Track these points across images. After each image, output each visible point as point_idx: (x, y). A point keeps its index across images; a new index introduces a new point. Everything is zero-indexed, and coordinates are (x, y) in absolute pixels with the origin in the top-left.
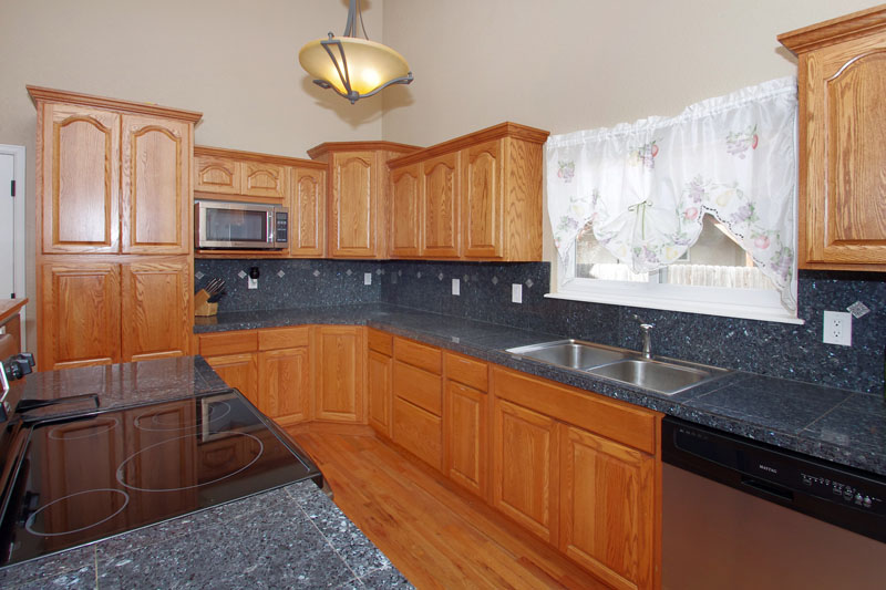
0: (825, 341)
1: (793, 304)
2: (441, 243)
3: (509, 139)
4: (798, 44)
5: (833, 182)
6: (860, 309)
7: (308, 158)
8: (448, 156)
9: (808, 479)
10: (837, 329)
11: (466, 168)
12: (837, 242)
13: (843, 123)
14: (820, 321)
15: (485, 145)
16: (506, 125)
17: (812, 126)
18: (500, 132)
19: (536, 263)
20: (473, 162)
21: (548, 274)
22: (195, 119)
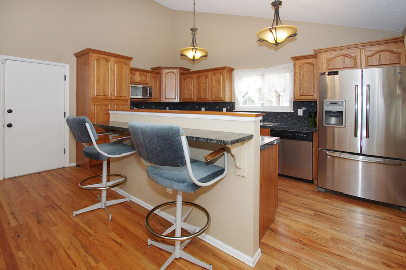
0: (298, 115)
1: (292, 108)
2: (203, 97)
3: (226, 71)
4: (295, 59)
5: (300, 85)
6: (304, 109)
7: (150, 70)
8: (206, 73)
9: (297, 135)
10: (300, 113)
11: (212, 77)
12: (301, 96)
13: (302, 74)
14: (297, 111)
15: (219, 71)
16: (226, 67)
17: (296, 75)
18: (223, 69)
19: (231, 102)
20: (214, 76)
21: (234, 106)
22: (130, 59)
